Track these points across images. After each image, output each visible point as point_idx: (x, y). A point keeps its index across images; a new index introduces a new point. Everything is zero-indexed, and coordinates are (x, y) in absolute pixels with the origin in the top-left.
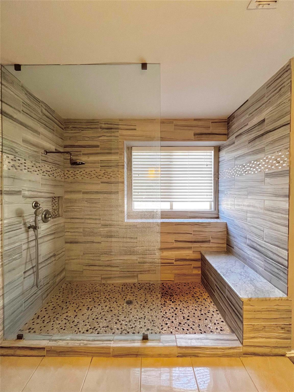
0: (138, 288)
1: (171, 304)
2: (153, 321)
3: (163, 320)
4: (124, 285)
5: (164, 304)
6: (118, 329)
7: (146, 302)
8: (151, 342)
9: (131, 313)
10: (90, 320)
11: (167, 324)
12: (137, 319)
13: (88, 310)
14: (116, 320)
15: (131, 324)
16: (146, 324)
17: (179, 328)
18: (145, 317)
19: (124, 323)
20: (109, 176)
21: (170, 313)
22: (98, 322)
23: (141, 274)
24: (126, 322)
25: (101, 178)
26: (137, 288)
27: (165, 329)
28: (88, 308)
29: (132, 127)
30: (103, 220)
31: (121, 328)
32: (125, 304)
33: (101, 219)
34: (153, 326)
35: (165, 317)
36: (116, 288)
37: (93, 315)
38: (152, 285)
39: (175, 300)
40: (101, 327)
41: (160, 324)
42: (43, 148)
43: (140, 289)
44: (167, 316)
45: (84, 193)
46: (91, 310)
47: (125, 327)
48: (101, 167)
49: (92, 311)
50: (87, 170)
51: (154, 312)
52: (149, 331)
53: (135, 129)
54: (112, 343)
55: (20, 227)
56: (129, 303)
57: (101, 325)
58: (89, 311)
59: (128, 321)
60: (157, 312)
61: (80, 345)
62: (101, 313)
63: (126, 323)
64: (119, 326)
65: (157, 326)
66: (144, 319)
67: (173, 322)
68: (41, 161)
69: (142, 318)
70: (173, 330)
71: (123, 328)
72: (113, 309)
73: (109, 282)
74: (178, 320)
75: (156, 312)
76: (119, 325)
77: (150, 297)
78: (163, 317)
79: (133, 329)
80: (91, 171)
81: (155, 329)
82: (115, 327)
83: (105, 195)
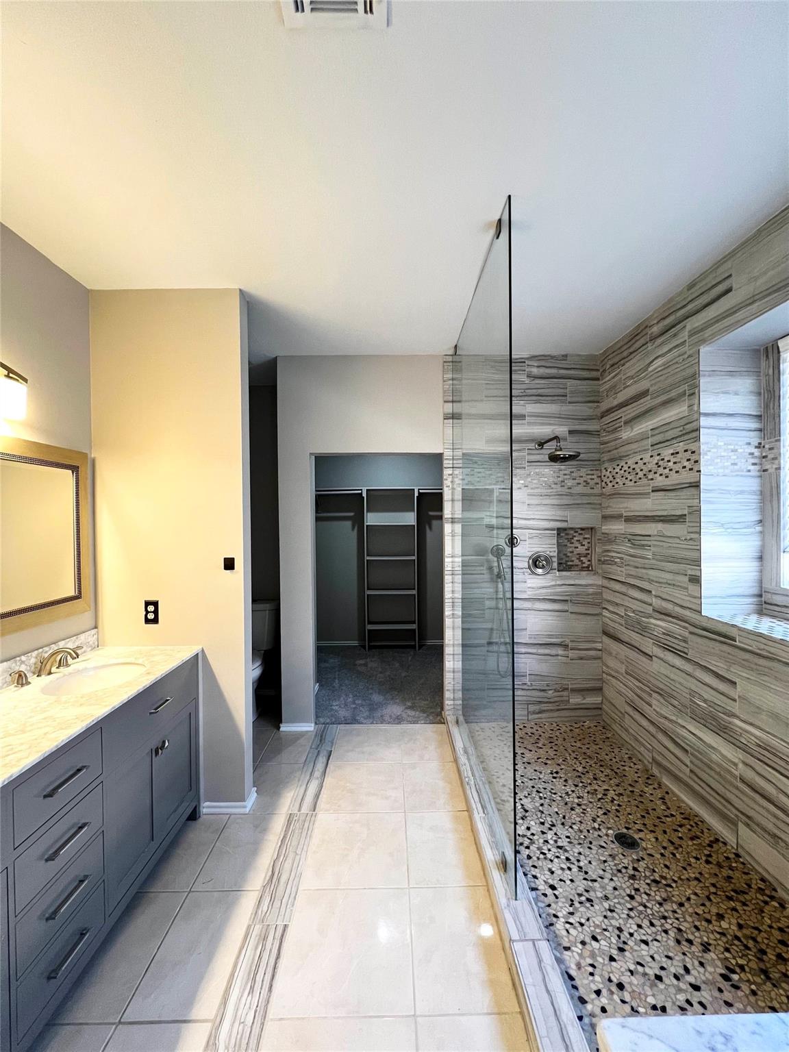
0: (710, 856)
1: (710, 969)
2: (589, 900)
3: (605, 930)
4: (689, 816)
5: (690, 942)
6: (528, 828)
7: (655, 881)
9: (590, 848)
10: (531, 783)
11: (594, 938)
12: (576, 863)
13: (552, 773)
14: (551, 821)
15: (554, 850)
16: (568, 882)
17: (597, 978)
18: (595, 881)
19: (550, 835)
20: (667, 471)
21: (652, 957)
22: (529, 794)
23: (748, 825)
24: (556, 841)
25: (652, 479)
26: (706, 852)
27: (572, 931)
28: (557, 773)
29: (721, 288)
30: (656, 596)
31: (533, 834)
32: (610, 832)
33: (653, 593)
34: (572, 900)
35: (622, 936)
36: (659, 802)
37: (543, 783)
39: (744, 987)
40: (522, 802)
41: (588, 920)
42: (532, 441)
43: (708, 862)
44: (631, 943)
45: (629, 520)
46: (554, 778)
47: (538, 840)
48: (653, 448)
49: (554, 780)
50: (631, 462)
51: (630, 906)
52: (550, 890)
53: (729, 290)
54: (480, 815)
56: (626, 841)
57: (525, 801)
58: (551, 775)
59: (560, 844)
60: (632, 914)
61: (465, 778)
62: (555, 794)
63: (551, 842)
64: (536, 829)
65: (576, 909)
66: (585, 879)
67: (612, 959)
68: (527, 464)
69: (586, 873)
70: (580, 955)
71: (535, 837)
72: (578, 810)
73: (666, 781)
74: (634, 980)
75: (631, 909)
76: (540, 830)
77: (696, 894)
78: (620, 930)
79: (542, 856)
80: (637, 463)
81: (560, 904)
82: (532, 823)
83: (660, 526)
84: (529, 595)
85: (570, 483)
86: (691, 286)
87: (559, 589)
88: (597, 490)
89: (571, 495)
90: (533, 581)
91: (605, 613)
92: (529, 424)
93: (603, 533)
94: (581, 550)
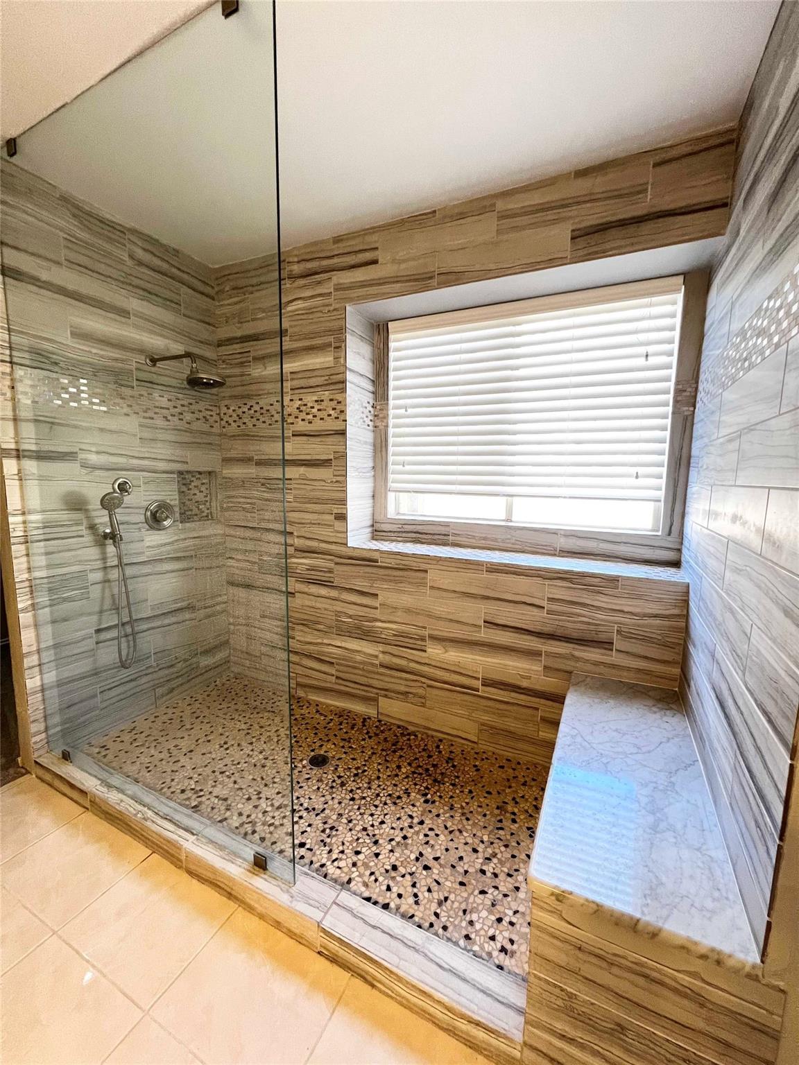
0: (368, 733)
1: (418, 804)
2: (332, 828)
3: (358, 839)
4: (342, 714)
5: (399, 797)
6: (240, 814)
7: (356, 775)
8: (270, 879)
9: (301, 787)
10: (208, 770)
11: (358, 853)
12: (301, 808)
13: (222, 747)
14: (255, 791)
15: (276, 814)
16: (308, 829)
17: (381, 879)
18: (324, 809)
19: (263, 804)
20: (310, 417)
21: (393, 828)
22: (215, 782)
23: (386, 696)
24: (272, 805)
25: (293, 423)
26: (365, 731)
27: (342, 864)
28: (225, 743)
29: (368, 256)
30: (298, 537)
31: (248, 816)
32: (304, 762)
33: (295, 534)
34: (322, 841)
35: (369, 832)
36: (317, 716)
37: (220, 762)
38: (409, 734)
39: (437, 799)
40: (214, 794)
41: (343, 844)
42: (141, 351)
43: (370, 737)
44: (377, 832)
45: (260, 463)
46: (227, 749)
47: (256, 817)
48: (292, 392)
49: (228, 752)
50: (262, 403)
51: (356, 807)
52: (303, 849)
53: (375, 262)
54: (190, 841)
55: (80, 533)
56: (319, 761)
57: (216, 791)
58: (222, 749)
59: (277, 804)
60: (362, 811)
61: (135, 815)
62: (239, 763)
63: (269, 809)
64: (248, 808)
65: (330, 844)
66: (317, 815)
67: (377, 855)
68: (135, 383)
69: (314, 809)
70: (360, 876)
71: (253, 817)
72: (269, 763)
73: (313, 697)
74: (397, 854)
75: (359, 809)
76: (251, 807)
77: (380, 764)
78: (365, 829)
79: (272, 828)
80: (272, 405)
81: (318, 852)
82: (240, 806)
83: (302, 470)
84: (148, 557)
85: (188, 417)
86: (337, 240)
87: (182, 545)
88: (216, 430)
89: (191, 431)
90: (153, 538)
91: (231, 563)
92: (136, 326)
93: (224, 478)
94: (200, 497)
